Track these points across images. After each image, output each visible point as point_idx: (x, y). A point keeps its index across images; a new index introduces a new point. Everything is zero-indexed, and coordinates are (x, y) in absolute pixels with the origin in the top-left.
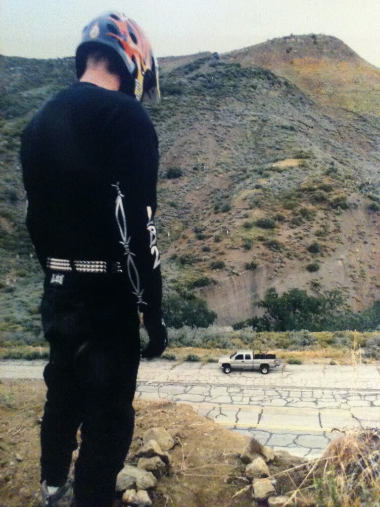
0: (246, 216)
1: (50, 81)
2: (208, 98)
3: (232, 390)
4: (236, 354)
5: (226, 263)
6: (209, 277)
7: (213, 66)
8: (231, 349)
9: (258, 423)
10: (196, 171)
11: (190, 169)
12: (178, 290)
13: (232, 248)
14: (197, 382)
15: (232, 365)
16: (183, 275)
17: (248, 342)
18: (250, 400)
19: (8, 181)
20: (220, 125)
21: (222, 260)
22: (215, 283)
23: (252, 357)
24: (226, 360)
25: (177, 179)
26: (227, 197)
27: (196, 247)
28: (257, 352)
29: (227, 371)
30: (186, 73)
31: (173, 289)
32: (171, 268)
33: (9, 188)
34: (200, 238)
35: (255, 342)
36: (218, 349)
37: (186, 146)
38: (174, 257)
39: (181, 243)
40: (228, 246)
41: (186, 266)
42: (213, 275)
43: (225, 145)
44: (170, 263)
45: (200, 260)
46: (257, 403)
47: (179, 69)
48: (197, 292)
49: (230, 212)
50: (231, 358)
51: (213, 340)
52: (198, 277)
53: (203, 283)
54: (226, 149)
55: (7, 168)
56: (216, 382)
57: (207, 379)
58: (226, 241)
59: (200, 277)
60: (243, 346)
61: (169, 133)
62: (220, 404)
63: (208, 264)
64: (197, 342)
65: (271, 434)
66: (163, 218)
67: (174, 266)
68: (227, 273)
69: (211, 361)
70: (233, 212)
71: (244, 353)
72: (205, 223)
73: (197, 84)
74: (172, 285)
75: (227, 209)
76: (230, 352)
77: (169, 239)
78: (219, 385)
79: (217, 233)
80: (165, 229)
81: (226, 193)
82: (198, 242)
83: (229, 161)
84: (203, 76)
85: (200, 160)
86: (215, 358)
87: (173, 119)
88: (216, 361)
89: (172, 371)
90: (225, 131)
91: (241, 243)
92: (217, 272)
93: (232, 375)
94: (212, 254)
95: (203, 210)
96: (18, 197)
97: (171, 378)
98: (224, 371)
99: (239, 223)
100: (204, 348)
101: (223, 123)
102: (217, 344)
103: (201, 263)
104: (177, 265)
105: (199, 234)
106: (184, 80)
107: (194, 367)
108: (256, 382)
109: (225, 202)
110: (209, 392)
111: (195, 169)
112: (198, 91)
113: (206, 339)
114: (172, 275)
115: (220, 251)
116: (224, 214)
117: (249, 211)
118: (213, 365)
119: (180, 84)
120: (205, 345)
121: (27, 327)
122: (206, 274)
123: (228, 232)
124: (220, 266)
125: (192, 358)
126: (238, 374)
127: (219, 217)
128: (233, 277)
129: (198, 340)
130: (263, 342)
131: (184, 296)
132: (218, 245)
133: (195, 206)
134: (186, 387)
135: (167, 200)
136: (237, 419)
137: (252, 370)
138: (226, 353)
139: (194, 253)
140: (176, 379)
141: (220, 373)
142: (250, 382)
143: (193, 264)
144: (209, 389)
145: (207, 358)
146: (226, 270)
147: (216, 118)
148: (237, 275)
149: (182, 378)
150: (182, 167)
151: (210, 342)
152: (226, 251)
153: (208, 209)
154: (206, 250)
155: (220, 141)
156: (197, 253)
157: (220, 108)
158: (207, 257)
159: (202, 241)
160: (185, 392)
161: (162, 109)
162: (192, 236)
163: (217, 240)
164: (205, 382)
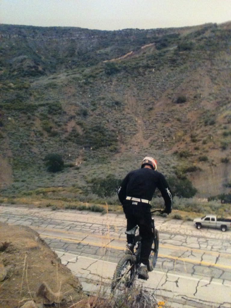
0: (225, 128)
1: (114, 44)
2: (208, 52)
3: (201, 240)
4: (205, 216)
5: (209, 158)
6: (196, 166)
7: (213, 31)
8: (203, 213)
9: (216, 263)
10: (195, 99)
11: (192, 97)
12: (176, 173)
13: (214, 148)
14: (178, 232)
15: (203, 224)
16: (181, 164)
17: (215, 210)
18: (212, 248)
19: (83, 104)
20: (214, 69)
21: (207, 156)
22: (200, 170)
23: (216, 219)
24: (198, 220)
25: (183, 104)
26: (214, 115)
27: (190, 147)
28: (219, 217)
29: (199, 227)
30: (196, 36)
31: (173, 172)
32: (173, 159)
33: (83, 108)
34: (194, 141)
35: (220, 210)
36: (194, 213)
37: (191, 82)
38: (176, 153)
39: (181, 144)
40: (211, 147)
41: (183, 158)
42: (199, 165)
43: (216, 82)
44: (173, 157)
45: (192, 155)
46: (216, 250)
47: (191, 34)
48: (188, 175)
49: (215, 125)
50: (202, 219)
51: (192, 206)
52: (189, 166)
53: (193, 170)
54: (216, 84)
55: (84, 96)
56: (191, 234)
57: (186, 231)
58: (210, 144)
59: (191, 165)
60: (211, 212)
61: (181, 75)
62: (192, 248)
63: (197, 158)
64: (181, 207)
65: (224, 272)
66: (172, 128)
67: (175, 158)
68: (209, 164)
69: (189, 220)
70: (217, 125)
71: (211, 217)
72: (198, 132)
73: (202, 43)
74: (173, 170)
75: (213, 123)
76: (202, 215)
77: (174, 141)
78: (192, 236)
79: (205, 138)
80: (173, 135)
81: (213, 113)
82: (192, 144)
83: (218, 92)
84: (206, 38)
85: (199, 91)
86: (192, 218)
87: (185, 65)
88: (192, 221)
89: (164, 224)
90: (217, 73)
91: (220, 145)
92: (202, 163)
93: (202, 230)
94: (200, 152)
95: (197, 123)
96: (88, 113)
97: (162, 228)
98: (197, 227)
99: (220, 132)
100: (186, 211)
101: (216, 68)
102: (194, 209)
103: (193, 157)
104: (177, 157)
105: (193, 138)
106: (194, 41)
107: (177, 223)
108: (217, 236)
109: (212, 118)
110: (186, 240)
111: (195, 97)
112: (202, 48)
113: (188, 206)
114: (174, 163)
115: (206, 150)
116: (211, 127)
117: (227, 125)
118: (190, 223)
119: (191, 44)
120: (186, 209)
121: (84, 190)
122: (195, 164)
123: (212, 138)
124: (204, 159)
125: (177, 217)
126: (205, 230)
127: (207, 128)
128: (212, 167)
129: (183, 206)
130: (225, 211)
131: (179, 178)
132: (205, 146)
133: (193, 120)
134: (171, 235)
135: (175, 117)
136: (202, 259)
137: (215, 228)
138: (199, 216)
139: (188, 150)
140: (165, 230)
141: (194, 229)
142: (213, 236)
143: (187, 157)
144: (185, 238)
145: (187, 218)
146: (209, 162)
147: (212, 64)
148: (215, 166)
149: (169, 229)
150: (187, 96)
151: (190, 207)
152: (210, 150)
153: (200, 123)
154: (197, 149)
155: (213, 79)
156: (190, 150)
157: (216, 59)
158: (196, 153)
159: (194, 143)
160: (170, 239)
161: (178, 59)
162: (188, 139)
163: (204, 143)
164: (184, 233)
